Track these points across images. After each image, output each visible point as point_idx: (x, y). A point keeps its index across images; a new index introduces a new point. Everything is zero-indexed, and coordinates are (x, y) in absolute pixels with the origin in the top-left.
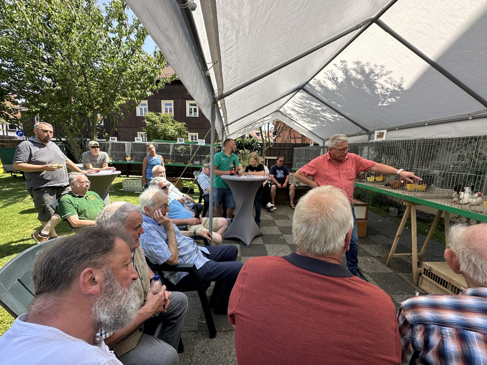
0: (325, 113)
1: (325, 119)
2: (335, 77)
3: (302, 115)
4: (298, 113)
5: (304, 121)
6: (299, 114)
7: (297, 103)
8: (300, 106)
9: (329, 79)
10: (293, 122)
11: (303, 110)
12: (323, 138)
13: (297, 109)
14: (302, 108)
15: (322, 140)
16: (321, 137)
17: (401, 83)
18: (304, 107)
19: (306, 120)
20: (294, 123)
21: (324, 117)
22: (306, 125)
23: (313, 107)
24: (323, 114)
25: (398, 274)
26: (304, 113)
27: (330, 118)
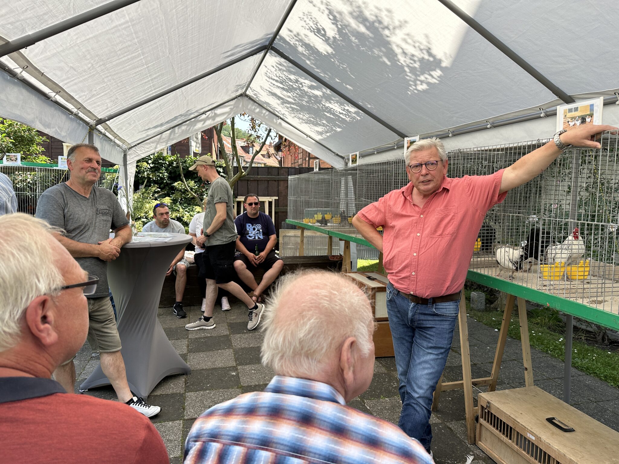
0: (330, 103)
1: (334, 114)
2: (319, 27)
3: (292, 106)
4: (284, 102)
5: (299, 118)
6: (286, 103)
7: (274, 80)
8: (282, 86)
9: (311, 30)
10: (280, 121)
11: (289, 94)
12: (343, 155)
13: (278, 92)
14: (287, 91)
15: (341, 159)
16: (339, 154)
17: (429, 46)
18: (290, 89)
19: (301, 116)
20: (280, 124)
21: (330, 111)
22: (306, 128)
23: (306, 89)
24: (327, 105)
25: (448, 424)
26: (293, 101)
27: (340, 113)
